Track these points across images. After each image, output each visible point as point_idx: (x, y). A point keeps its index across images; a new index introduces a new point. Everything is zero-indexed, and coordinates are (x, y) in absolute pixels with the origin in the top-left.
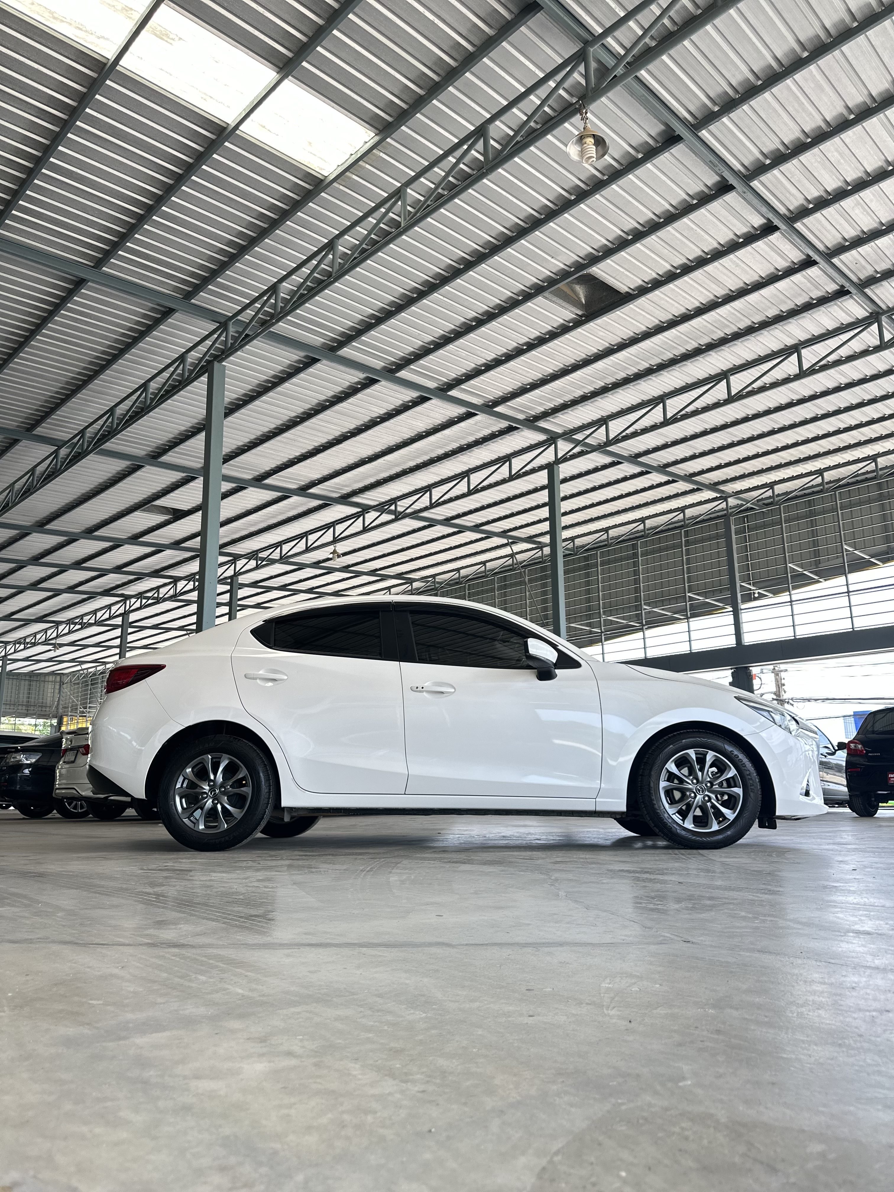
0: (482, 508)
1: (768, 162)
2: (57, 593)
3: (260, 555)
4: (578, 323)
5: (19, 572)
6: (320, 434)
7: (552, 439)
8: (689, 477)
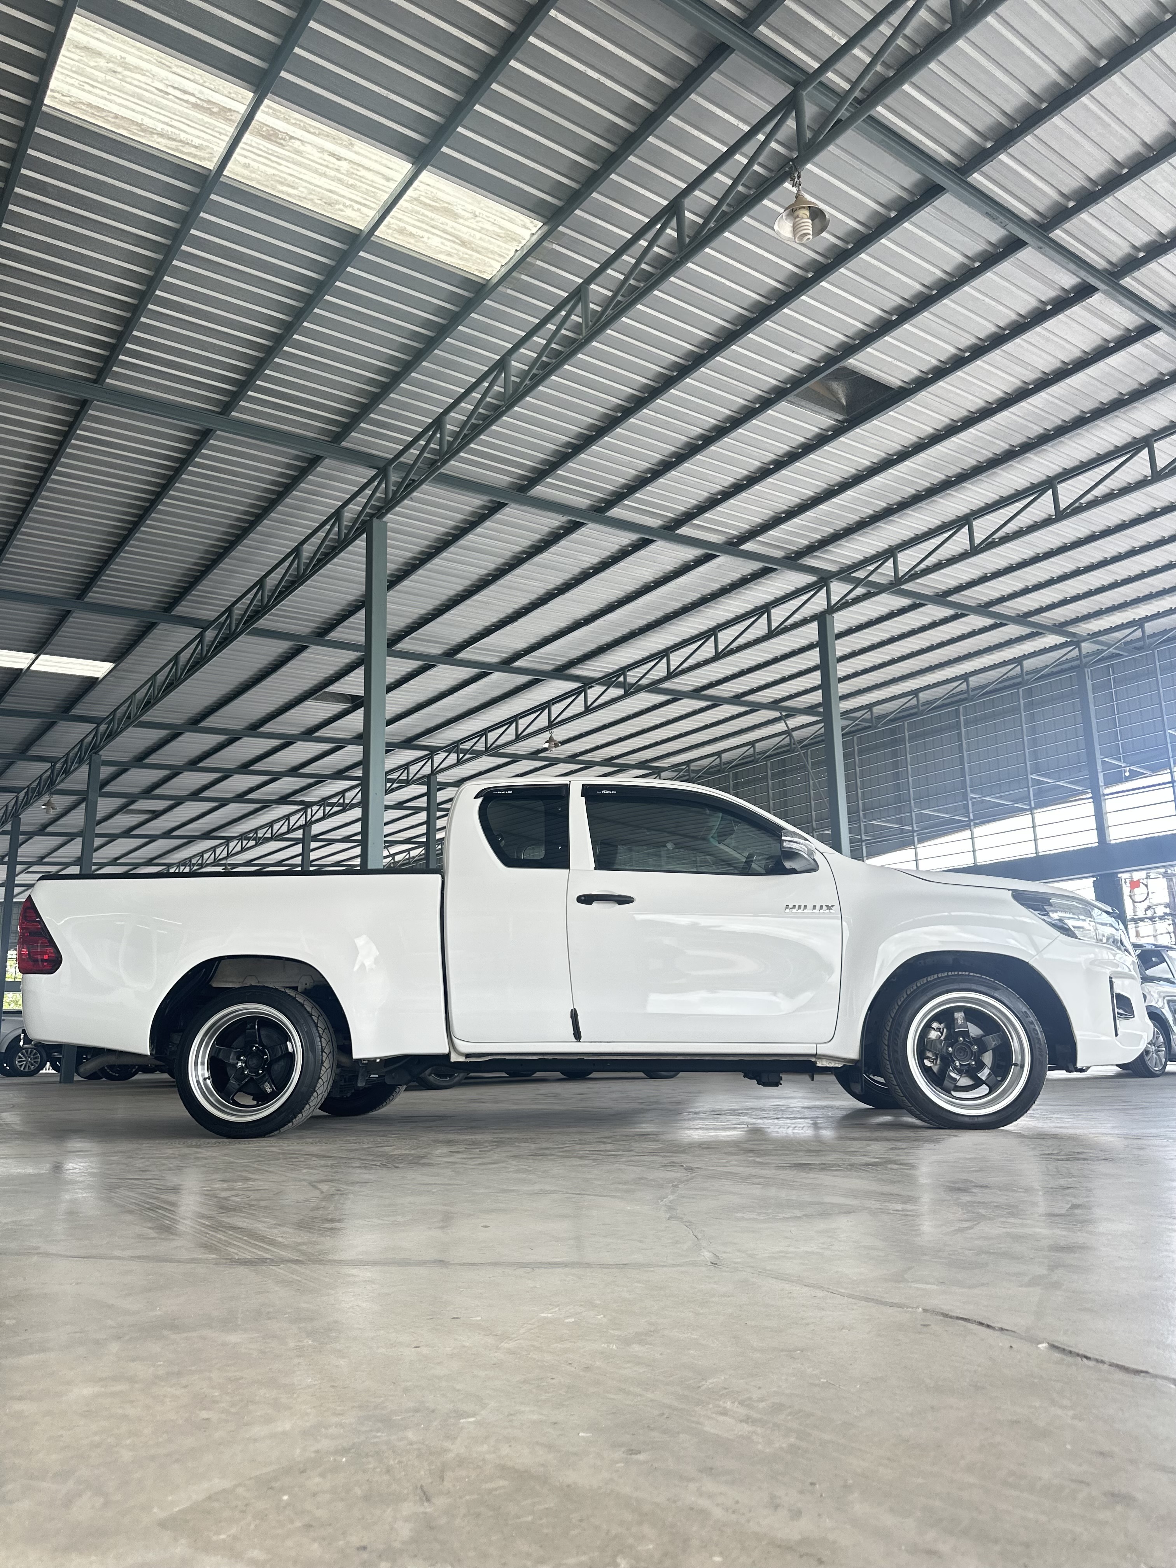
0: (742, 673)
1: (1071, 204)
2: (223, 803)
3: (461, 747)
4: (839, 431)
5: (175, 780)
6: (519, 594)
7: (823, 580)
8: (1022, 618)
